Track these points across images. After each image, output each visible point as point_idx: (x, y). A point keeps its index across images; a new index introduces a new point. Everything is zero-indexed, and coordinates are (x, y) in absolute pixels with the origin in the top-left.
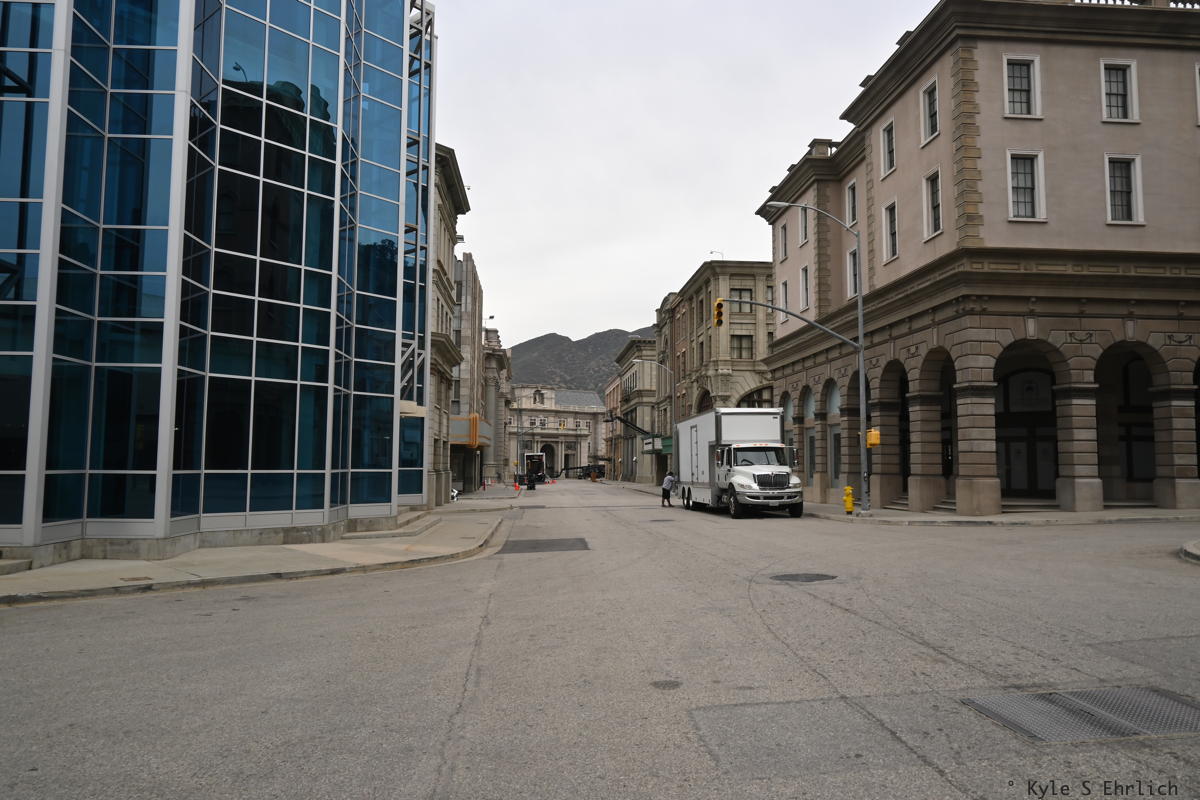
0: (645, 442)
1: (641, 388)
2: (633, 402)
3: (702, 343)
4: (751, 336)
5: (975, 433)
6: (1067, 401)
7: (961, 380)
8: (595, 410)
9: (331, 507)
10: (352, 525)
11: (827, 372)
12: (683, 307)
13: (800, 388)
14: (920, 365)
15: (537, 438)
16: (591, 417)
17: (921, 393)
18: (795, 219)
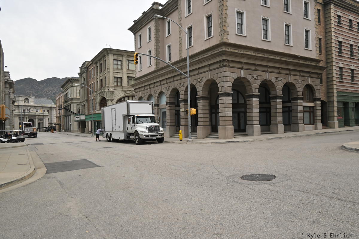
0: (76, 117)
1: (73, 97)
2: (69, 103)
3: (102, 80)
4: (121, 78)
5: (226, 110)
6: (251, 99)
7: (221, 90)
8: (50, 106)
11: (160, 89)
12: (92, 66)
13: (148, 95)
14: (202, 86)
15: (26, 117)
16: (49, 108)
17: (203, 96)
18: (145, 32)
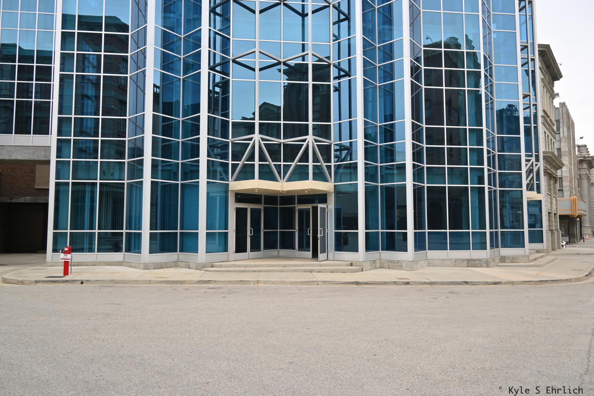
9: (491, 249)
10: (503, 259)
